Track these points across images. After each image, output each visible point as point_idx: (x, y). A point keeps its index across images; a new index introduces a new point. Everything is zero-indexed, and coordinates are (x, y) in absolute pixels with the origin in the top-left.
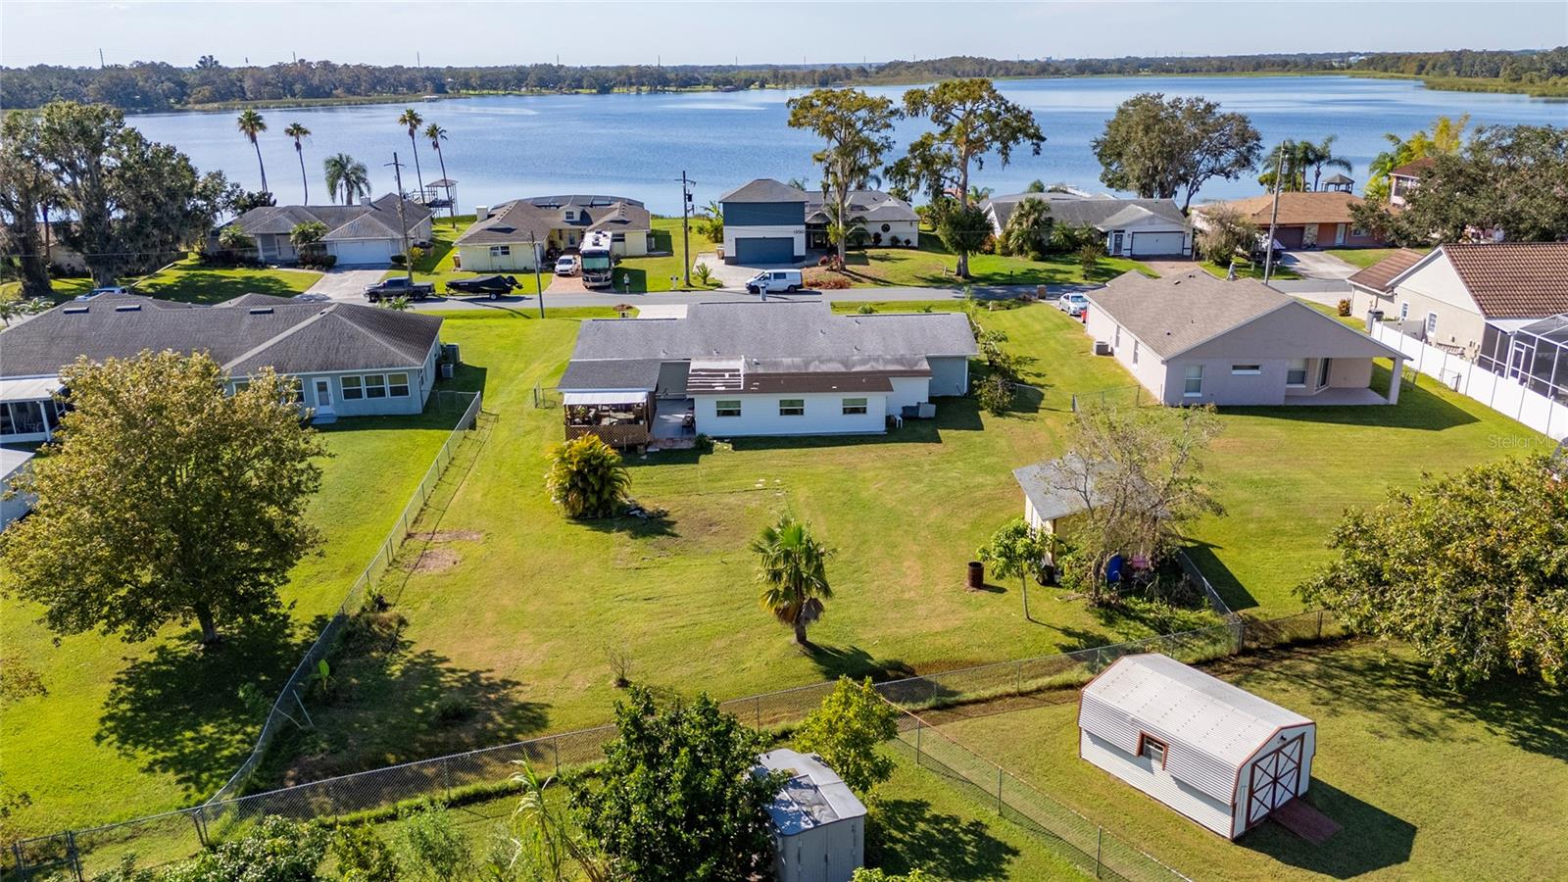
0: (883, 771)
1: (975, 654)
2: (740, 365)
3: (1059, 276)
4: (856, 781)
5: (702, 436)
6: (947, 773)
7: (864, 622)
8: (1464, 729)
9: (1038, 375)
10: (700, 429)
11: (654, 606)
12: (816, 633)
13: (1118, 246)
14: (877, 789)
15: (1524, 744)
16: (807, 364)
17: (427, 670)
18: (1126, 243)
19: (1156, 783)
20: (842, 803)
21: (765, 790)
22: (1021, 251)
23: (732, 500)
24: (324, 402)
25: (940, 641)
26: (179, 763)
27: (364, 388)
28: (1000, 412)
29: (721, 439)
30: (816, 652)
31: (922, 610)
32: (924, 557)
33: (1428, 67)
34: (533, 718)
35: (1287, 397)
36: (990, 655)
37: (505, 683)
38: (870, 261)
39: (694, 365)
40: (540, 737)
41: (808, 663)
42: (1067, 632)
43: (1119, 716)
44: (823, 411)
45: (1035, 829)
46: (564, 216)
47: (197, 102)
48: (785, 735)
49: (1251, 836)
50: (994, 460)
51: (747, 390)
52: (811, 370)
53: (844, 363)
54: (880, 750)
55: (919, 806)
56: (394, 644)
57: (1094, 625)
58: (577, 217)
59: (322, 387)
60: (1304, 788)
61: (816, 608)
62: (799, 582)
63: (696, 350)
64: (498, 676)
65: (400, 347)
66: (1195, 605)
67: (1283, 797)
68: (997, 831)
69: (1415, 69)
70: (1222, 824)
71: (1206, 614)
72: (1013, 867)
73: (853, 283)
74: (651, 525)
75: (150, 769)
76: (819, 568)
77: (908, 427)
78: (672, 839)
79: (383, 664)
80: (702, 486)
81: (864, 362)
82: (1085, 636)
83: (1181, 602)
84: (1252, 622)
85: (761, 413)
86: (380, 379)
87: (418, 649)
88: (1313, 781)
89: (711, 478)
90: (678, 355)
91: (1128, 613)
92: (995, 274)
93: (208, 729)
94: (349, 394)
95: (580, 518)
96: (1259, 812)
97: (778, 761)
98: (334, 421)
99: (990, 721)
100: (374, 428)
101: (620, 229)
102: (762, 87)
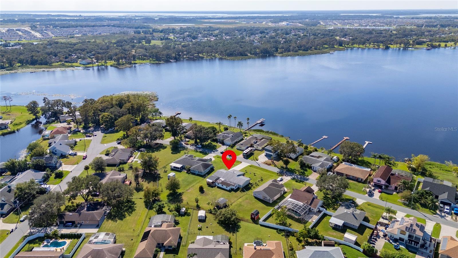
2: (223, 180)
3: (297, 171)
5: (215, 185)
6: (193, 212)
13: (313, 168)
18: (315, 168)
21: (181, 209)
22: (300, 165)
23: (210, 192)
29: (217, 186)
30: (197, 205)
35: (264, 198)
37: (183, 200)
38: (280, 160)
43: (199, 212)
51: (221, 183)
53: (230, 182)
56: (181, 196)
58: (255, 142)
60: (204, 219)
65: (203, 169)
67: (202, 219)
68: (191, 215)
70: (198, 219)
72: (189, 216)
73: (272, 165)
74: (203, 193)
77: (231, 191)
79: (179, 197)
80: (210, 190)
81: (232, 183)
89: (212, 190)
91: (215, 209)
92: (291, 168)
94: (198, 172)
95: (199, 190)
96: (200, 219)
102: (446, 46)
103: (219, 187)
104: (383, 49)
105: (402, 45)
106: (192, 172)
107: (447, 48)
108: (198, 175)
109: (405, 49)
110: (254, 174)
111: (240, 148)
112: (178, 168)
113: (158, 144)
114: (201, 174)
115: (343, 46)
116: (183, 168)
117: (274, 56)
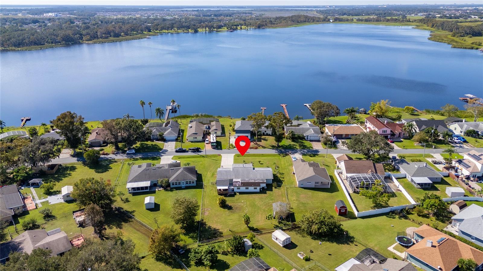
0: (254, 241)
1: (265, 228)
2: (239, 180)
3: (295, 146)
4: (251, 241)
5: (235, 192)
6: (260, 240)
7: (254, 223)
8: (308, 236)
9: (283, 178)
10: (235, 191)
11: (232, 221)
12: (248, 225)
13: (307, 138)
14: (253, 242)
15: (312, 239)
16: (249, 180)
17: (210, 227)
18: (309, 138)
19: (277, 242)
20: (250, 243)
21: (244, 242)
22: (289, 139)
23: (239, 204)
24: (183, 184)
25: (262, 226)
26: (190, 237)
27: (188, 182)
28: (276, 188)
29: (237, 192)
30: (249, 227)
31: (260, 222)
32: (262, 214)
33: (435, 26)
34: (221, 233)
35: (315, 186)
36: (266, 228)
37: (218, 229)
38: (262, 140)
39: (234, 180)
40: (223, 235)
41: (248, 228)
42: (275, 225)
43: (274, 236)
44: (251, 189)
45: (266, 246)
46: (205, 127)
47: (86, 40)
48: (246, 236)
49: (284, 247)
50: (273, 198)
51: (241, 186)
52: (250, 182)
53: (254, 180)
54: (254, 239)
55: (257, 243)
56: (206, 225)
57: (277, 224)
58: (208, 128)
59: (183, 183)
60: (290, 242)
61: (249, 223)
62: (247, 220)
63: (234, 177)
64: (217, 229)
65: (193, 176)
66: (289, 222)
67: (288, 243)
68: (263, 246)
69: (431, 26)
70: (282, 245)
71: (290, 223)
72: (264, 248)
73: (259, 147)
74: (230, 208)
75: (188, 238)
76: (249, 219)
77: (263, 191)
78: (237, 246)
79: (206, 227)
80: (236, 201)
81: (257, 180)
82: (276, 226)
83: (288, 222)
84: (294, 224)
85: (243, 189)
86: (191, 181)
87: (208, 225)
88: (291, 242)
89: (237, 200)
90: (231, 178)
91: (281, 223)
92: (284, 145)
93: (192, 234)
94: (186, 183)
95: (221, 207)
96: (285, 245)
97: (245, 240)
98: (184, 187)
99: (265, 235)
100: (189, 189)
101: (216, 131)
102: (241, 28)
103: (241, 193)
104: (191, 33)
105: (207, 29)
106: (175, 186)
107: (242, 30)
108: (187, 188)
109: (211, 32)
110: (260, 162)
111: (196, 140)
112: (146, 188)
113: (55, 165)
114: (192, 185)
115: (151, 32)
116: (154, 185)
117: (80, 44)
